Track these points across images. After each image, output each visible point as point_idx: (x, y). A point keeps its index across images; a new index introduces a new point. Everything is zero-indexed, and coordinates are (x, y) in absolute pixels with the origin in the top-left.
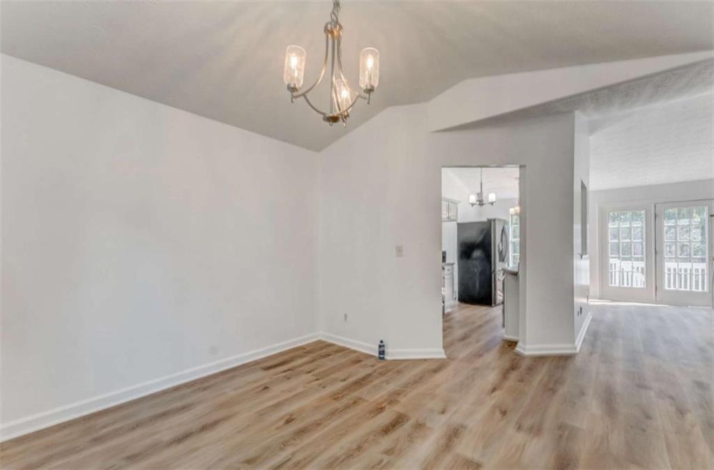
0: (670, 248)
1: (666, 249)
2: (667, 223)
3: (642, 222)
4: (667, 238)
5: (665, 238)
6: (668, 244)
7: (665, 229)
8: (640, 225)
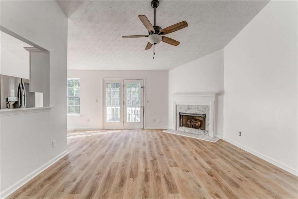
0: (129, 102)
1: (127, 102)
2: (128, 90)
3: (119, 89)
4: (128, 97)
5: (127, 97)
6: (128, 100)
7: (127, 92)
8: (119, 90)
